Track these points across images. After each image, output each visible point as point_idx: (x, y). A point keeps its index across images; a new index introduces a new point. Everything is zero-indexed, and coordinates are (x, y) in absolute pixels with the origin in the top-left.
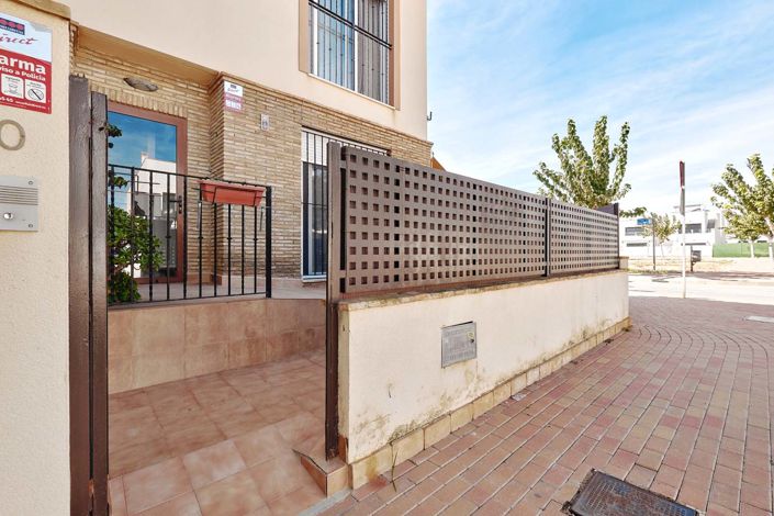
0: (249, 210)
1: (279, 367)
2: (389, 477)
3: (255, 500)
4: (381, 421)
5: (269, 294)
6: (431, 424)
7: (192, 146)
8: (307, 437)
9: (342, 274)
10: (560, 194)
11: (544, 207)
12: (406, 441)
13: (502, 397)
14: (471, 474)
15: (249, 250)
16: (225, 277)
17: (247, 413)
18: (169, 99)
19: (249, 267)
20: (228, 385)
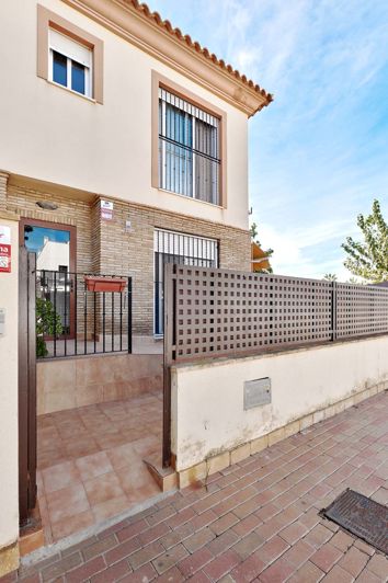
0: (117, 295)
1: (136, 402)
2: (203, 482)
3: (118, 491)
4: (199, 445)
5: (130, 351)
6: (236, 448)
7: (80, 245)
8: (152, 452)
9: (174, 348)
10: (365, 263)
11: (331, 289)
12: (217, 459)
13: (292, 431)
14: (260, 484)
15: (117, 317)
16: (101, 336)
17: (115, 434)
18: (65, 214)
19: (117, 329)
20: (102, 413)
